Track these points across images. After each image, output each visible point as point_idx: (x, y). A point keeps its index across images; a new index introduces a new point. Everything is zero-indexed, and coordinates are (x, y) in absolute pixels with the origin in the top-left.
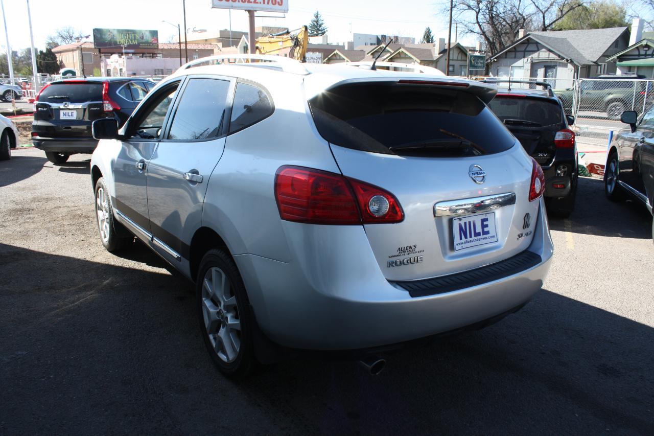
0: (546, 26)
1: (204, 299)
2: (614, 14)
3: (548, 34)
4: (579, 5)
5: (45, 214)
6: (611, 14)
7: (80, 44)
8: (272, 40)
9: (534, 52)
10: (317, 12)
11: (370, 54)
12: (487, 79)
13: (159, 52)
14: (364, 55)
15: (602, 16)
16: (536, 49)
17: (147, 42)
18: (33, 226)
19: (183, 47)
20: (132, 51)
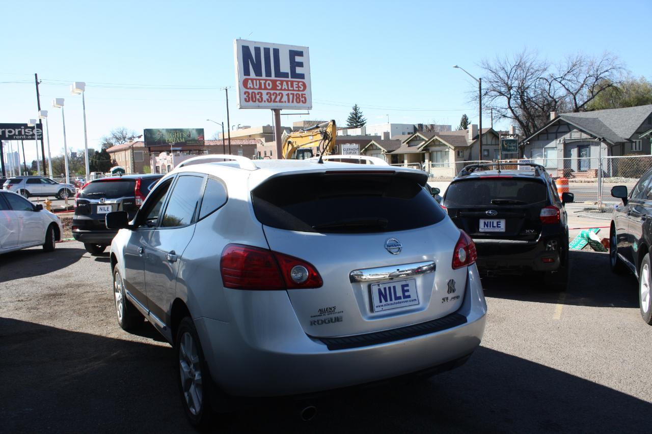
0: (578, 107)
1: (181, 361)
2: (646, 92)
3: (581, 115)
4: (609, 86)
5: (74, 298)
6: (643, 93)
7: (131, 143)
8: (303, 134)
9: (566, 133)
10: (356, 105)
11: (405, 143)
12: (520, 161)
13: (205, 148)
14: (400, 144)
15: (633, 94)
16: (568, 130)
17: (194, 140)
18: (62, 308)
19: (227, 143)
20: (180, 148)
